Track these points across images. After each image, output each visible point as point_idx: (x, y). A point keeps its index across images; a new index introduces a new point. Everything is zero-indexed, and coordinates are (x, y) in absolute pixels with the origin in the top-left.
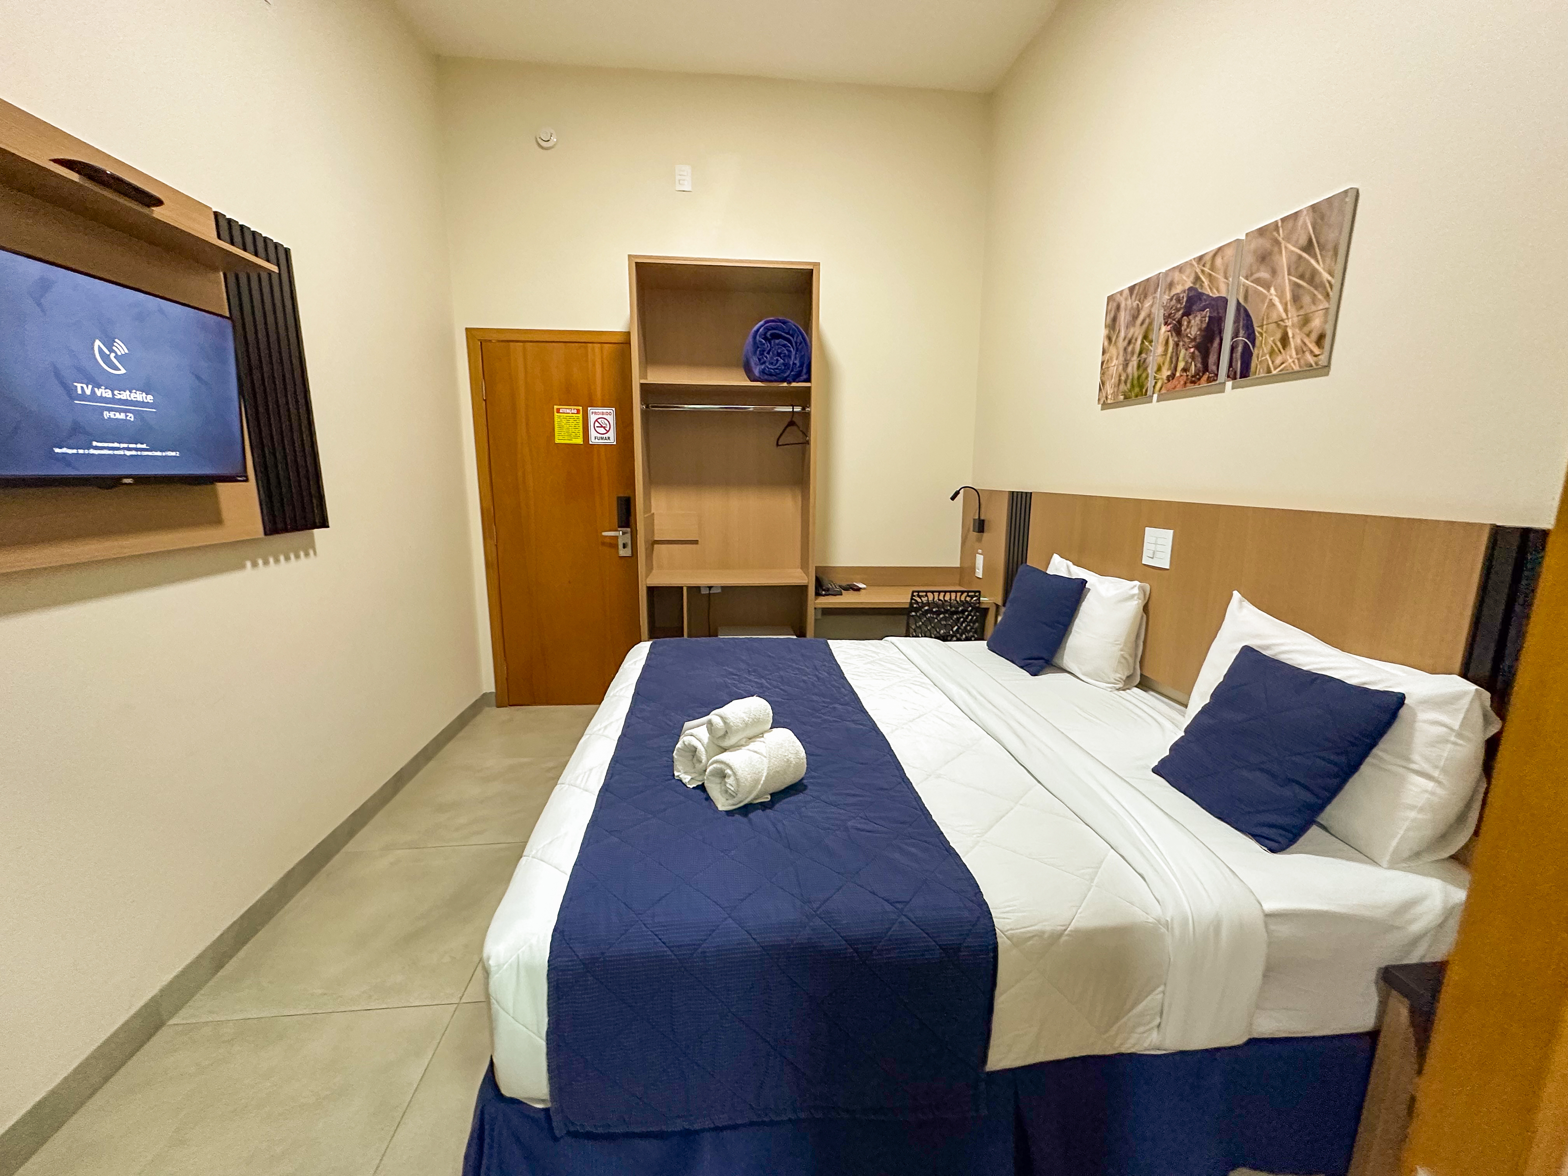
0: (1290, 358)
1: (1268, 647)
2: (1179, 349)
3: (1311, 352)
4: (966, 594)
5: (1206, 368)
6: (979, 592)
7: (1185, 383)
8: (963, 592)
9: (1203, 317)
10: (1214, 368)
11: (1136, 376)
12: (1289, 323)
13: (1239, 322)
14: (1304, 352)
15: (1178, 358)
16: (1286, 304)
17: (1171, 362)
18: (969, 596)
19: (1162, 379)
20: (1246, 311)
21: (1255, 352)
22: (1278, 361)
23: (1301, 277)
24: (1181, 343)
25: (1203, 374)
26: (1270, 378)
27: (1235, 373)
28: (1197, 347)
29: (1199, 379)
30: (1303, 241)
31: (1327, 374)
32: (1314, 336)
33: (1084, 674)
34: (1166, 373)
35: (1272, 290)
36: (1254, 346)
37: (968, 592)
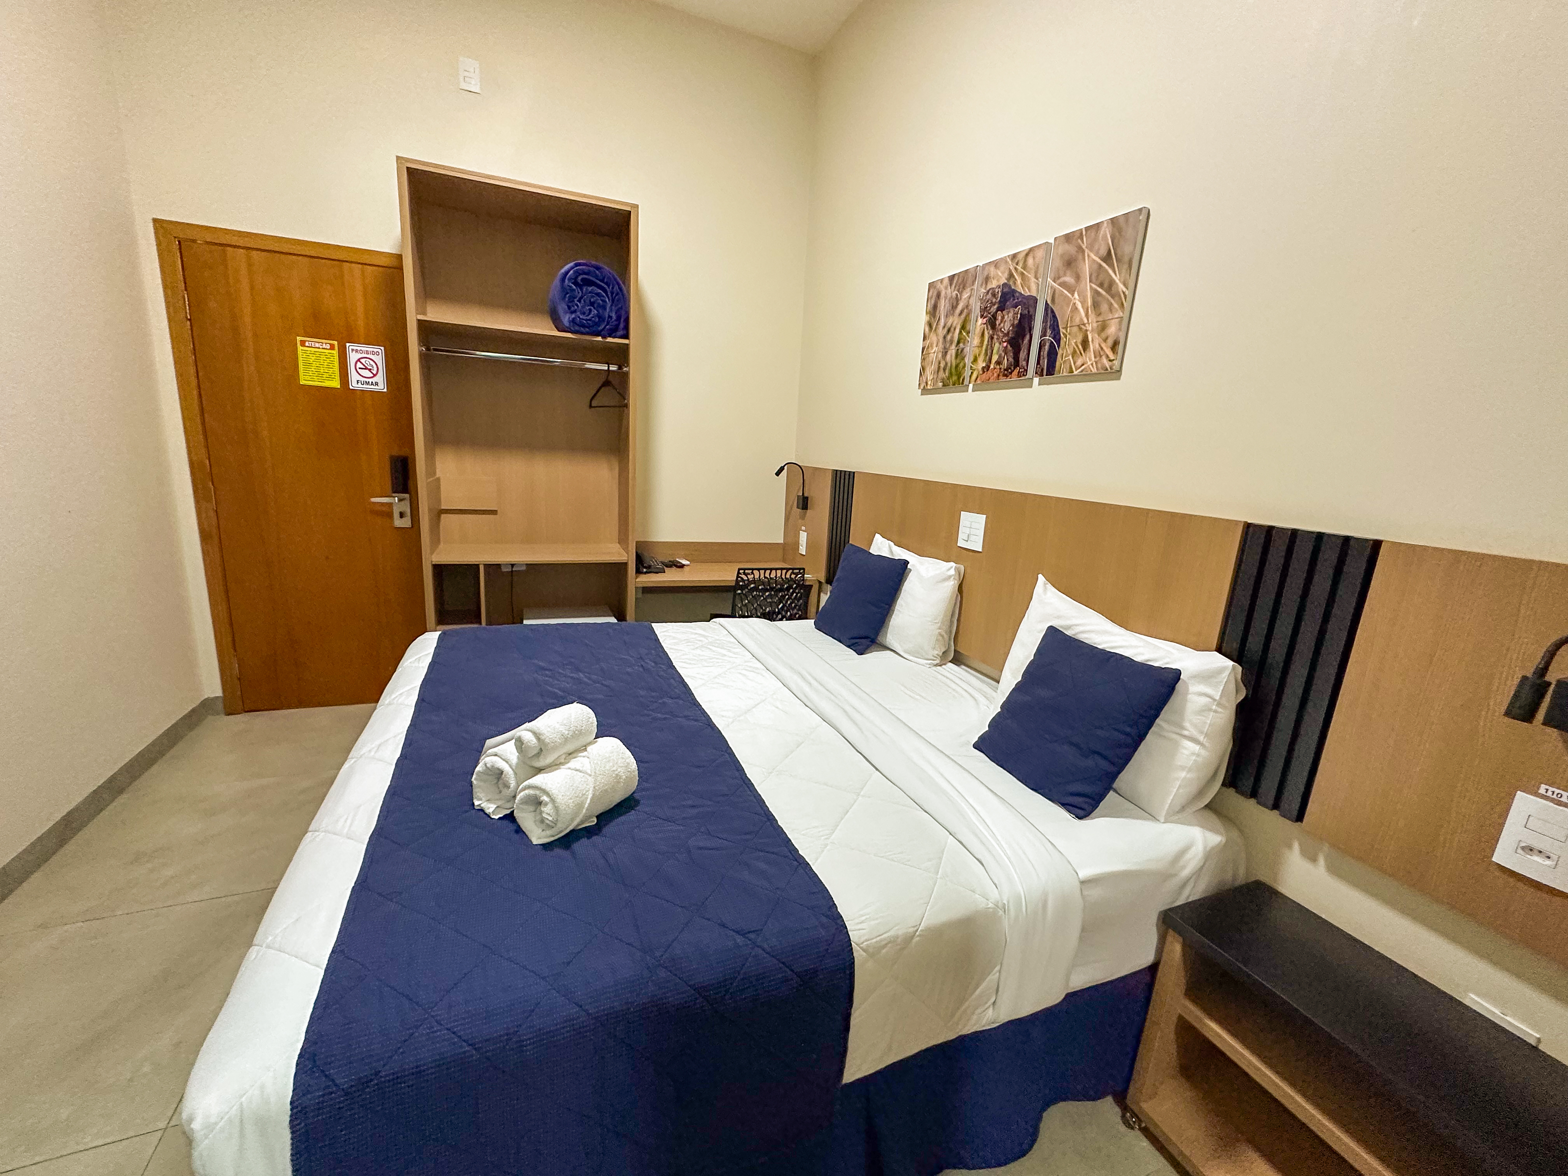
0: (1089, 359)
1: (1069, 627)
2: (994, 342)
3: (1107, 356)
4: (791, 571)
5: (1017, 363)
6: (804, 569)
7: (999, 375)
8: (788, 570)
9: (1015, 314)
10: (1024, 363)
11: (954, 365)
12: (1089, 328)
13: (1047, 322)
14: (1101, 356)
15: (992, 351)
16: (1088, 309)
17: (986, 354)
18: (794, 574)
19: (978, 370)
20: (1053, 311)
21: (1060, 352)
22: (1079, 363)
23: (1101, 285)
24: (995, 337)
25: (1014, 369)
26: (1071, 378)
27: (1042, 370)
28: (1009, 342)
29: (1011, 373)
30: (1103, 252)
31: (1118, 378)
32: (1110, 342)
33: (905, 652)
34: (981, 364)
35: (1076, 295)
36: (1059, 346)
37: (793, 569)
